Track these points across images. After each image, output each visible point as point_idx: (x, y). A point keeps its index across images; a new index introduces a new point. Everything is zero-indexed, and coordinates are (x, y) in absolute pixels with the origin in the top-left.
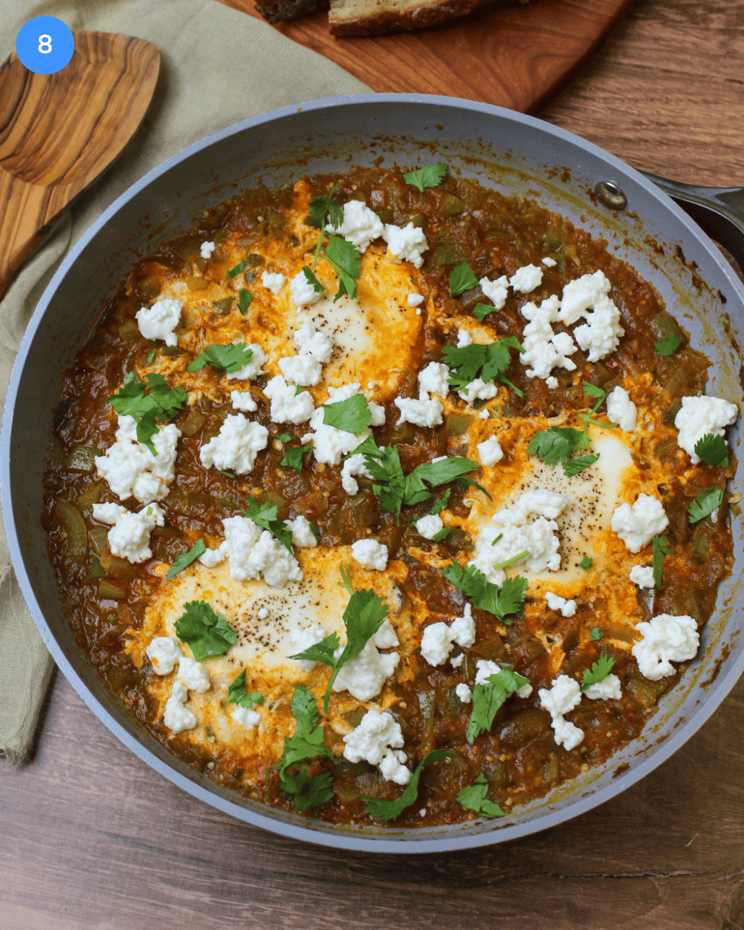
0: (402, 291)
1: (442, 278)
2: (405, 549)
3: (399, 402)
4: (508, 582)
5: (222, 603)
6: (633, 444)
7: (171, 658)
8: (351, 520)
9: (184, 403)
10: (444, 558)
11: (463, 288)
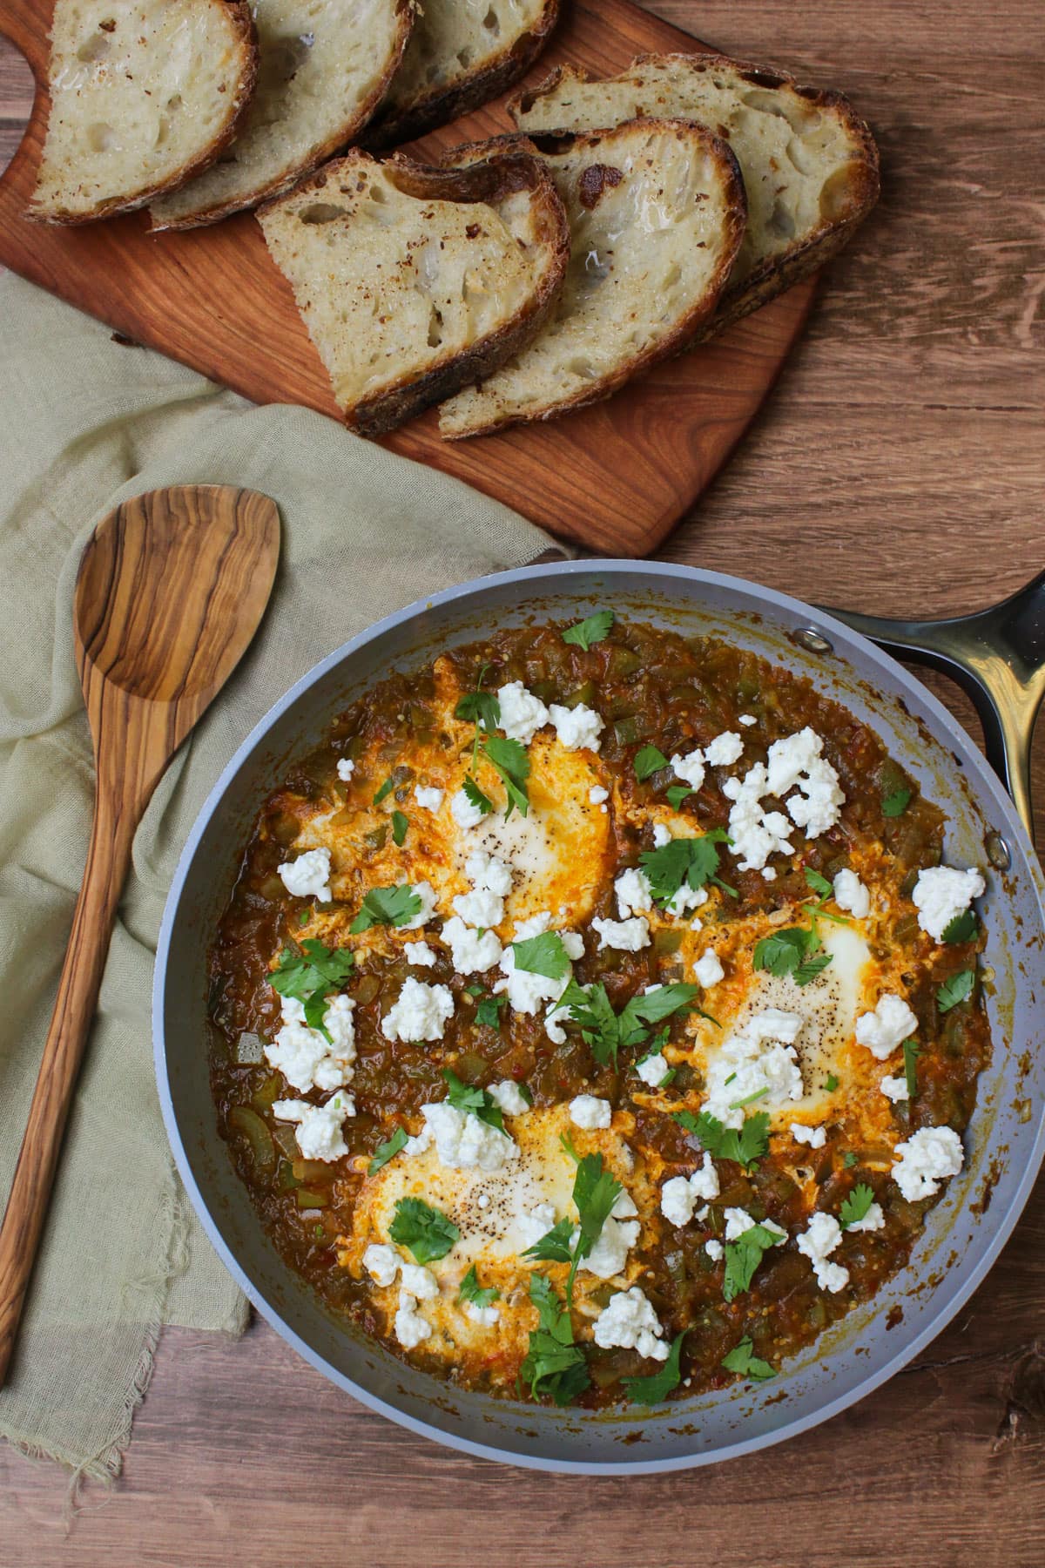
0: (582, 785)
1: (625, 761)
2: (627, 1096)
3: (597, 924)
5: (436, 1195)
6: (869, 932)
7: (393, 1270)
8: (563, 1074)
9: (352, 967)
10: (674, 1100)
11: (650, 771)
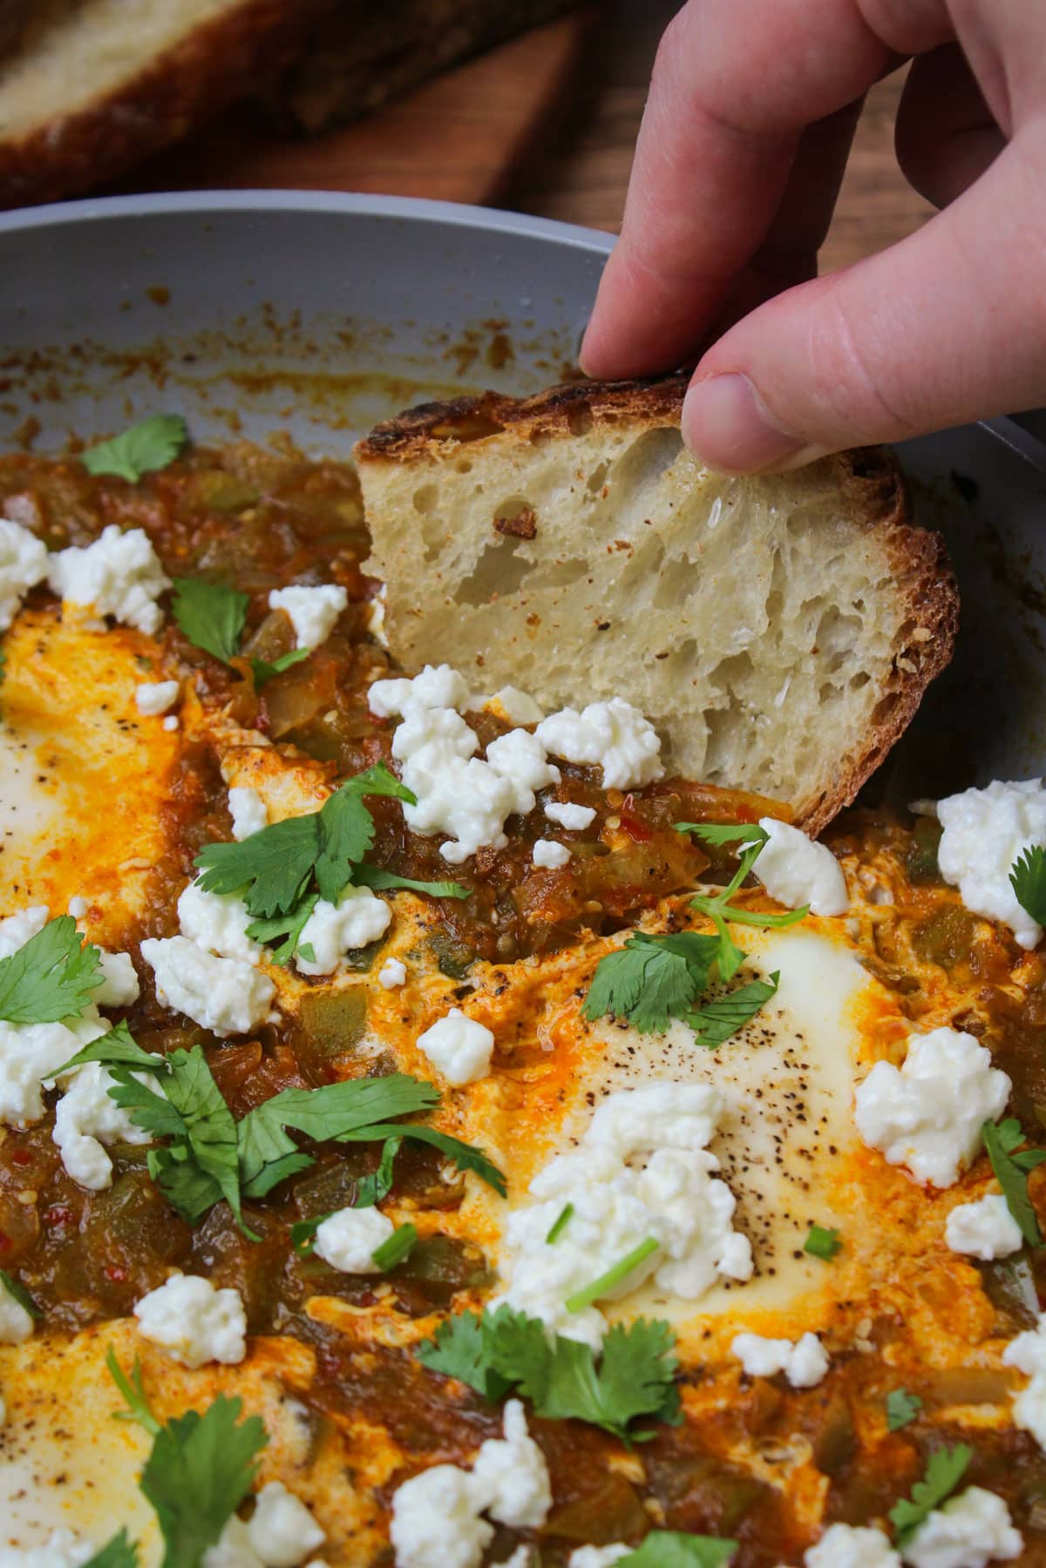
0: (117, 689)
2: (295, 1306)
4: (615, 1336)
6: (856, 940)
8: (115, 1252)
